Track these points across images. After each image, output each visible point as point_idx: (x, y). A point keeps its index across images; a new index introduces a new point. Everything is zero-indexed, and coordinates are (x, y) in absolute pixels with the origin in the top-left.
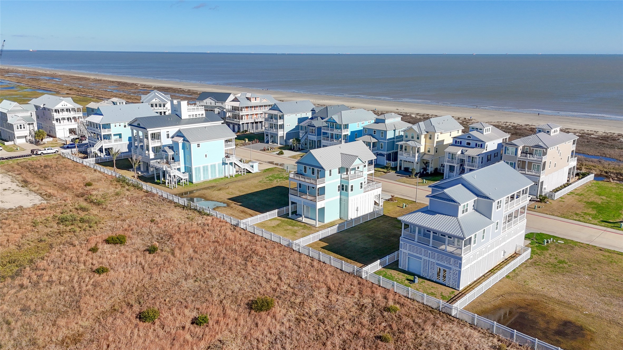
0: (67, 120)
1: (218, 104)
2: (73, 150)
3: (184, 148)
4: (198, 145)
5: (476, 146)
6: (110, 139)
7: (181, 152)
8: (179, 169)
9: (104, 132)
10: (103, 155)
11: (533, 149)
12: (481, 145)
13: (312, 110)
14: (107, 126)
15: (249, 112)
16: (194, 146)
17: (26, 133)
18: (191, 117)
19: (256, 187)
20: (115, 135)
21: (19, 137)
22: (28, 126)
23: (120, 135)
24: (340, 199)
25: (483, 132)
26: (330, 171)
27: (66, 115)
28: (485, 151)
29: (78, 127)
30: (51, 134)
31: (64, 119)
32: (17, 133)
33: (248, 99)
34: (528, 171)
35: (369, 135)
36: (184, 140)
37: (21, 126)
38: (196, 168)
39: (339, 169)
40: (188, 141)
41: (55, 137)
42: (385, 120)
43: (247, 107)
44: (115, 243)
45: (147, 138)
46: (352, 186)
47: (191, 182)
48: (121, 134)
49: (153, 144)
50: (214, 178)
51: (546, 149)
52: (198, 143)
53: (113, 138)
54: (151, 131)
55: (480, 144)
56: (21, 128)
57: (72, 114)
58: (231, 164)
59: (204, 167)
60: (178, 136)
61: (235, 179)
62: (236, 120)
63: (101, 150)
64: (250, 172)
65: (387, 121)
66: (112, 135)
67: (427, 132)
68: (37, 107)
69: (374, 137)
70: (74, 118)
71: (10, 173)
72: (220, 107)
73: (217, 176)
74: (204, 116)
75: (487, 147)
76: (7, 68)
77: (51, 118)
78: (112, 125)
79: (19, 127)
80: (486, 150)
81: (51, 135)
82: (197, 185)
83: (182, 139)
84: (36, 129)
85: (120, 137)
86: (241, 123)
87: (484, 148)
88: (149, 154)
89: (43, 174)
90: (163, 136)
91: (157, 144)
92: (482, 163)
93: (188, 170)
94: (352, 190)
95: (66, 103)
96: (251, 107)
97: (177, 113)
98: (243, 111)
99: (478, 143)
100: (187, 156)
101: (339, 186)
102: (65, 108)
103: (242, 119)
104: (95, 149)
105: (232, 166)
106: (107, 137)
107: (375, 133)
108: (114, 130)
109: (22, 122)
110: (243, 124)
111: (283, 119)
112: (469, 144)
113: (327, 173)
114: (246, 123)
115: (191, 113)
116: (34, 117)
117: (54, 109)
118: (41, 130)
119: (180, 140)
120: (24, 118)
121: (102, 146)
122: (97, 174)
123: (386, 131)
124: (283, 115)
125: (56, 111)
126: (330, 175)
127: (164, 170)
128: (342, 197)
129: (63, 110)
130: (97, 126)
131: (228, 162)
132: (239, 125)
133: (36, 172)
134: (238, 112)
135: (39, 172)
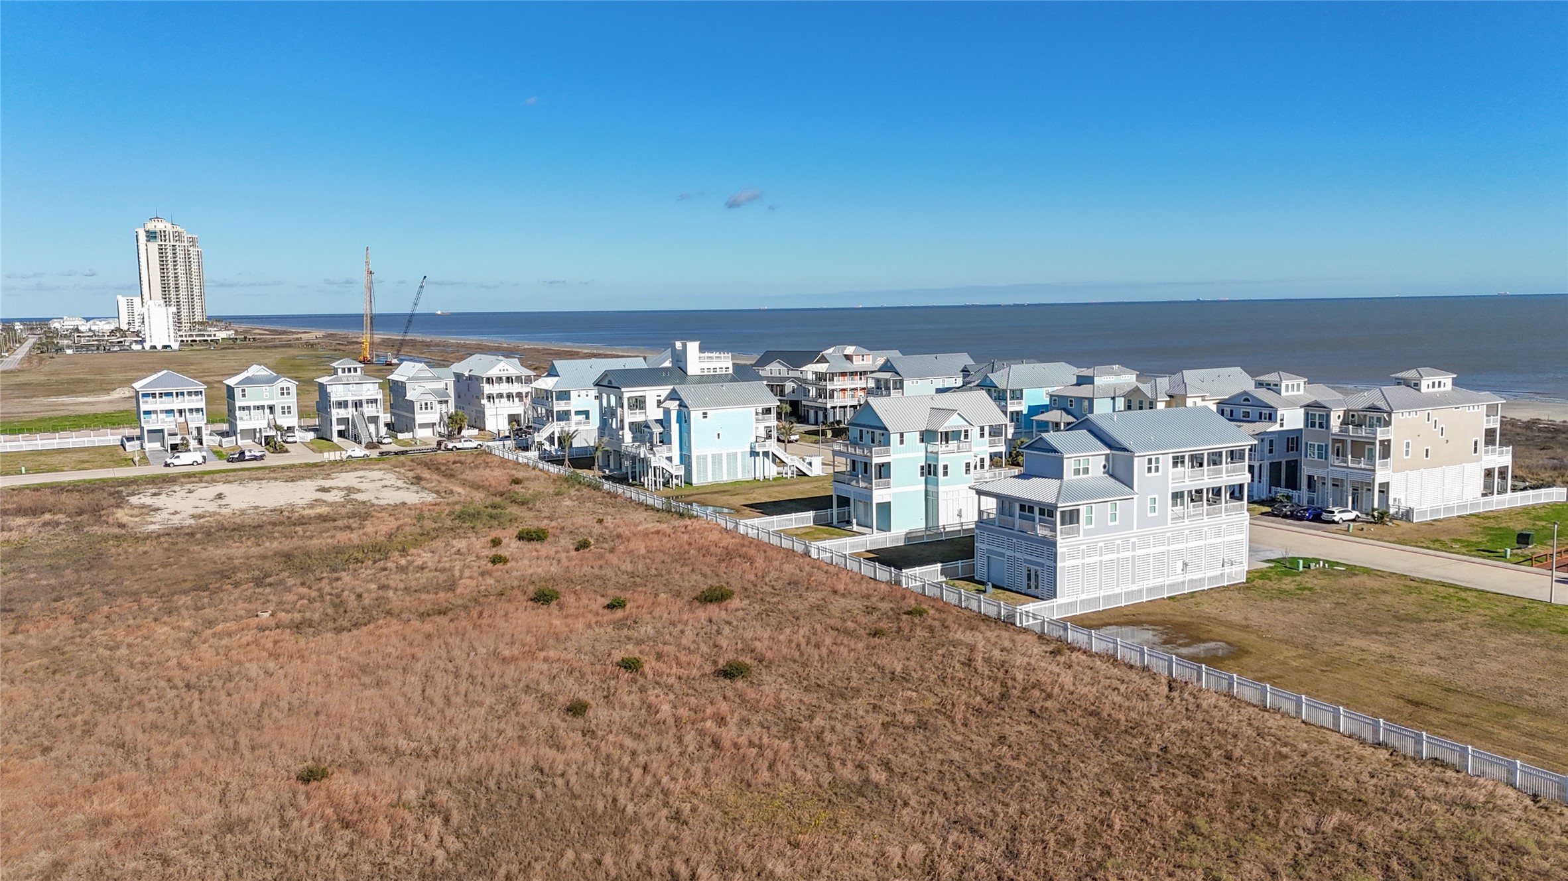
0: (506, 399)
1: (792, 374)
2: (506, 442)
3: (679, 421)
4: (705, 415)
5: (1260, 418)
6: (568, 419)
7: (675, 427)
8: (669, 459)
9: (559, 406)
10: (553, 449)
11: (1365, 416)
12: (1270, 415)
13: (963, 371)
14: (564, 396)
15: (848, 383)
16: (695, 415)
17: (435, 418)
18: (706, 373)
19: (802, 493)
20: (578, 413)
21: (422, 426)
22: (439, 406)
23: (586, 413)
24: (926, 491)
25: (1280, 390)
26: (902, 435)
27: (505, 388)
28: (1276, 427)
29: (525, 413)
30: (478, 425)
31: (500, 396)
32: (420, 418)
33: (848, 358)
34: (1353, 462)
35: (1061, 409)
36: (680, 405)
37: (426, 404)
38: (698, 457)
39: (922, 434)
40: (686, 407)
41: (484, 429)
42: (1093, 377)
43: (843, 374)
44: (531, 539)
45: (622, 407)
46: (946, 467)
47: (689, 483)
48: (588, 411)
49: (631, 417)
50: (733, 479)
51: (1390, 414)
52: (705, 409)
53: (574, 418)
54: (628, 393)
55: (1268, 412)
56: (426, 408)
57: (516, 388)
58: (766, 454)
59: (713, 456)
60: (672, 399)
61: (774, 483)
62: (820, 400)
63: (551, 439)
64: (805, 475)
65: (1098, 381)
66: (573, 413)
67: (1171, 396)
68: (458, 377)
69: (1068, 413)
70: (519, 395)
71: (397, 469)
72: (798, 379)
73: (740, 477)
74: (731, 371)
75: (1282, 420)
76: (428, 340)
77: (479, 394)
78: (574, 394)
79: (423, 406)
80: (1282, 425)
81: (478, 422)
82: (698, 488)
83: (678, 402)
84: (452, 410)
85: (587, 418)
86: (829, 406)
87: (1276, 422)
88: (623, 435)
89: (448, 472)
90: (651, 403)
91: (639, 417)
92: (1271, 451)
93: (686, 460)
94: (945, 474)
95: (507, 366)
96: (852, 374)
97: (681, 365)
98: (835, 382)
99: (1264, 412)
100: (685, 435)
101: (922, 468)
102: (504, 374)
103: (832, 397)
104: (541, 436)
105: (768, 458)
106: (564, 416)
107: (1071, 405)
108: (575, 404)
109: (430, 398)
110: (834, 408)
111: (902, 387)
112: (1247, 414)
113: (895, 438)
114: (840, 407)
115: (706, 365)
116: (451, 391)
117: (485, 376)
118: (460, 412)
119: (673, 405)
120: (435, 392)
121: (553, 433)
122: (537, 472)
123: (1093, 399)
124: (901, 382)
125: (490, 381)
126: (902, 442)
127: (642, 456)
128: (930, 488)
129: (501, 378)
130: (548, 394)
131: (760, 450)
132: (826, 409)
133: (438, 469)
134: (824, 383)
135: (443, 468)
